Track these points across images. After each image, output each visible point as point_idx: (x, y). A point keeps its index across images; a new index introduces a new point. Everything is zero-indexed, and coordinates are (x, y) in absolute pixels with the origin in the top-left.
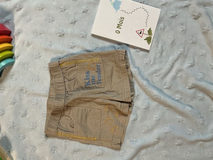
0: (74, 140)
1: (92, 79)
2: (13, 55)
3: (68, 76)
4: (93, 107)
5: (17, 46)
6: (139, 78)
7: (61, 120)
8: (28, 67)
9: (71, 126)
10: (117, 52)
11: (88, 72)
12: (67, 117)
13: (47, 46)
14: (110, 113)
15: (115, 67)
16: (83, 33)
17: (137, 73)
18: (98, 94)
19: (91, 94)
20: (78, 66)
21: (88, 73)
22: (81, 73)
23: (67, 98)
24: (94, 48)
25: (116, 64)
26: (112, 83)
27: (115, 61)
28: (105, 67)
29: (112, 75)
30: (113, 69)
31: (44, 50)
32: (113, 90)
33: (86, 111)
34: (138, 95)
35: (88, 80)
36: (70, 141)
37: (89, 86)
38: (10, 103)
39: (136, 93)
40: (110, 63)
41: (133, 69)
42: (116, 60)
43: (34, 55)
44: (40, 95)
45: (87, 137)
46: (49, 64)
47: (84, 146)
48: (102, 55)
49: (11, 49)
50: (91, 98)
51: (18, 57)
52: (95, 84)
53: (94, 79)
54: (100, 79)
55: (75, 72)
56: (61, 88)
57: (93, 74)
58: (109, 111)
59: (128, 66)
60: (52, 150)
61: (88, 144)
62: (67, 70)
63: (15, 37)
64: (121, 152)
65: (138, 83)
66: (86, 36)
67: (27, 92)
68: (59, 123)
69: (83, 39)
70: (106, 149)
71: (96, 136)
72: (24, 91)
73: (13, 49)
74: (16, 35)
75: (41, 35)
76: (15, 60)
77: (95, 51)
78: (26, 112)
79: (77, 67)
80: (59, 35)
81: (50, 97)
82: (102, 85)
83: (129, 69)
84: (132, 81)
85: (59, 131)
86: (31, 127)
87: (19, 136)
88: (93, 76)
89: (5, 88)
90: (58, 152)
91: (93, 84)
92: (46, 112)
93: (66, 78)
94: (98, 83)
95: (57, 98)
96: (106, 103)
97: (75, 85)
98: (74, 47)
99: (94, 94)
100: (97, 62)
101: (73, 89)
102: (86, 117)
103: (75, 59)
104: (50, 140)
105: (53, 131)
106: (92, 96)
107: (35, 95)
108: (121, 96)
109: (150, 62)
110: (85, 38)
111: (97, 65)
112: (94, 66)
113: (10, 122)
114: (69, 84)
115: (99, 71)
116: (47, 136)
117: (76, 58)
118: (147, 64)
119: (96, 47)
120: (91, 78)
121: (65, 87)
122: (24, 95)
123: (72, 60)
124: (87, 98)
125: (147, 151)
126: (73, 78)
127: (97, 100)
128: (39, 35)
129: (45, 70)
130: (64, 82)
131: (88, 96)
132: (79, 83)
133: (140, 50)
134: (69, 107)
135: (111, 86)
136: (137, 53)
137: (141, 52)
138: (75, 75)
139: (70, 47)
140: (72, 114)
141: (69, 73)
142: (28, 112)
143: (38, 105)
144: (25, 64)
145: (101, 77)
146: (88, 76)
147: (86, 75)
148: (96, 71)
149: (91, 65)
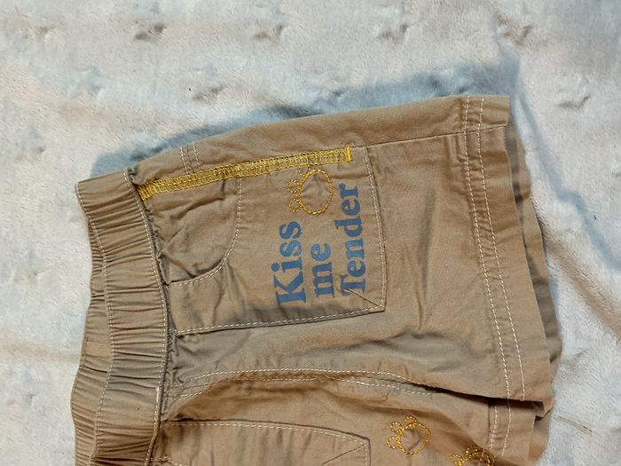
1: (315, 263)
3: (186, 251)
6: (587, 256)
10: (457, 108)
11: (293, 225)
13: (72, 89)
15: (440, 193)
16: (263, 14)
17: (577, 225)
18: (353, 347)
19: (312, 352)
20: (235, 193)
21: (290, 230)
22: (254, 231)
23: (180, 372)
24: (326, 95)
25: (449, 176)
26: (430, 288)
27: (447, 164)
28: (387, 199)
29: (424, 244)
30: (432, 210)
31: (57, 116)
32: (434, 324)
33: (285, 443)
35: (293, 273)
37: (300, 303)
39: (570, 344)
40: (411, 175)
41: (548, 205)
42: (453, 156)
44: (41, 353)
46: (83, 190)
48: (371, 128)
50: (311, 375)
52: (331, 290)
53: (328, 267)
54: (359, 267)
55: (224, 228)
56: (148, 318)
58: (416, 444)
59: (522, 192)
62: (181, 215)
65: (582, 284)
66: (280, 28)
69: (260, 44)
75: (48, 36)
77: (331, 112)
79: (230, 201)
80: (134, 30)
81: (87, 368)
82: (372, 297)
83: (526, 203)
84: (542, 274)
88: (323, 250)
91: (319, 292)
92: (74, 443)
93: (176, 263)
94: (347, 288)
96: (396, 406)
97: (221, 295)
98: (215, 91)
99: (328, 349)
100: (343, 172)
101: (214, 322)
103: (217, 158)
106: (318, 360)
107: (16, 349)
110: (275, 41)
111: (342, 186)
112: (325, 193)
114: (188, 297)
117: (223, 152)
119: (336, 86)
120: (308, 261)
121: (169, 312)
123: (204, 163)
124: (290, 375)
126: (213, 260)
127: (344, 387)
128: (34, 36)
129: (67, 219)
130: (165, 284)
131: (293, 360)
132: (246, 287)
133: (586, 98)
134: (190, 424)
135: (420, 307)
136: (565, 113)
137: (587, 108)
138: (220, 243)
139: (191, 94)
140: (209, 459)
141: (187, 235)
143: (33, 404)
145: (362, 251)
146: (291, 246)
147: (283, 241)
148: (336, 222)
149: (309, 186)
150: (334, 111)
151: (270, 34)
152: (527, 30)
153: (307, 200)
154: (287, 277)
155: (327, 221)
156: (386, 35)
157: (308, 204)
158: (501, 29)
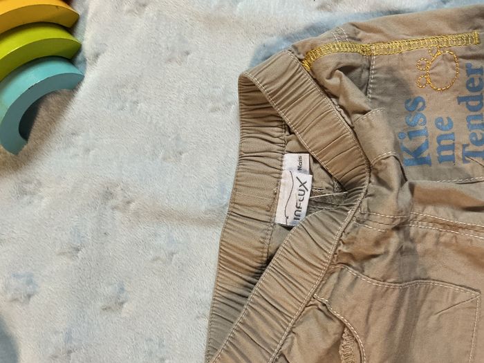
1: (439, 132)
2: (78, 49)
5: (95, 14)
8: (135, 99)
11: (418, 101)
21: (415, 104)
35: (419, 141)
37: (425, 168)
38: (57, 249)
44: (183, 218)
51: (97, 56)
52: (453, 158)
53: (450, 136)
54: (479, 138)
67: (129, 203)
72: (118, 200)
73: (80, 26)
76: (85, 69)
78: (122, 289)
88: (446, 122)
89: (40, 184)
91: (441, 159)
94: (468, 156)
100: (470, 53)
107: (162, 215)
111: (469, 66)
112: (451, 72)
113: (56, 332)
115: (473, 98)
120: (432, 130)
122: (118, 214)
129: (208, 110)
142: (129, 290)
143: (173, 262)
144: (123, 86)
148: (458, 97)
149: (438, 65)
153: (437, 78)
154: (412, 144)
155: (450, 97)
157: (435, 81)
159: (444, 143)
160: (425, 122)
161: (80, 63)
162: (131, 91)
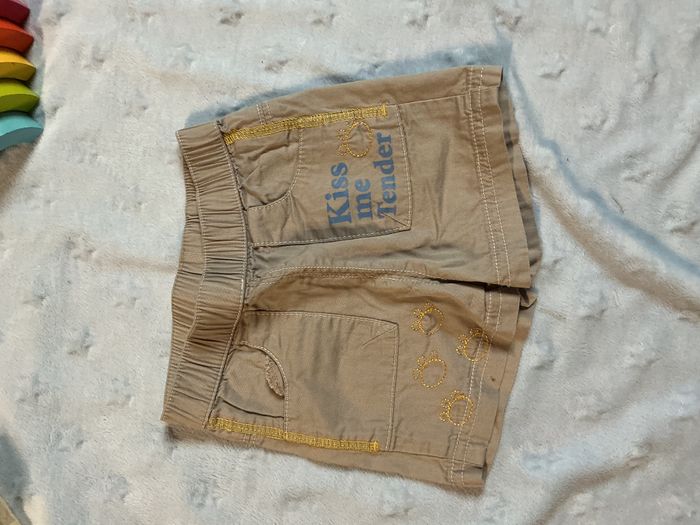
0: (285, 450)
1: (358, 193)
2: (36, 103)
3: (259, 185)
4: (366, 311)
5: (53, 68)
6: (560, 186)
7: (231, 368)
8: (94, 151)
9: (272, 391)
10: (464, 75)
11: (342, 166)
12: (256, 355)
13: (170, 61)
14: (437, 337)
15: (452, 141)
16: (320, 5)
17: (553, 164)
18: (387, 255)
19: (356, 257)
20: (297, 141)
21: (340, 169)
22: (311, 171)
23: (257, 273)
24: (366, 67)
25: (459, 127)
26: (445, 212)
27: (457, 118)
28: (413, 144)
29: (441, 178)
30: (446, 154)
31: (159, 81)
32: (447, 238)
33: (335, 329)
34: (556, 262)
35: (341, 201)
36: (270, 456)
37: (347, 224)
38: (22, 298)
39: (549, 254)
40: (432, 127)
41: (531, 149)
42: (462, 111)
43: (121, 100)
44: (143, 265)
45: (341, 438)
46: (181, 135)
47: (327, 477)
48: (401, 90)
49: (28, 79)
50: (356, 273)
51: (55, 109)
52: (370, 215)
53: (367, 196)
54: (391, 197)
55: (288, 168)
56: (232, 233)
57: (364, 174)
58: (433, 327)
59: (513, 138)
60: (193, 495)
61: (346, 468)
62: (256, 157)
63: (46, 30)
64: (487, 501)
65: (557, 208)
66: (332, 16)
67: (91, 251)
68: (221, 379)
69: (317, 28)
70: (420, 491)
71: (376, 433)
72: (80, 250)
73: (37, 79)
74: (48, 21)
75: (150, 20)
76: (44, 122)
77: (369, 78)
78: (87, 334)
79: (293, 147)
80: (219, 16)
81: (184, 272)
82: (401, 219)
83: (515, 148)
84: (527, 201)
85: (221, 412)
86: (108, 399)
87: (59, 436)
88: (364, 184)
90: (219, 502)
91: (361, 216)
92: (170, 335)
93: (252, 194)
94: (382, 212)
95: (213, 275)
96: (418, 294)
97: (286, 219)
98: (282, 63)
99: (367, 256)
100: (380, 124)
101: (281, 238)
102: (336, 351)
103: (284, 113)
104: (185, 451)
105: (199, 410)
106: (361, 263)
107: (123, 263)
108: (484, 260)
109: (603, 122)
110: (329, 26)
111: (379, 135)
112: (366, 140)
113: (22, 377)
114: (261, 219)
115: (386, 162)
116: (173, 435)
117: (290, 108)
118: (590, 127)
119: (375, 60)
120: (353, 191)
121: (248, 231)
122: (80, 263)
123: (275, 116)
124: (340, 273)
125: (596, 497)
126: (280, 191)
127: (381, 283)
128: (139, 19)
129: (166, 162)
130: (244, 209)
131: (342, 262)
132: (306, 212)
133: (562, 71)
134: (263, 314)
135: (437, 225)
136: (547, 82)
137: (563, 79)
138: (285, 179)
139: (264, 66)
140: (277, 341)
141: (261, 172)
142: (94, 334)
143: (136, 306)
144: (82, 139)
145: (394, 184)
146: (340, 181)
147: (334, 177)
148: (374, 163)
149: (355, 134)
150: (372, 78)
151: (325, 20)
152: (518, 20)
153: (354, 146)
154: (336, 204)
155: (367, 162)
156: (413, 22)
157: (355, 149)
158: (498, 19)
159: (362, 201)
160: (347, 184)
161: (38, 116)
162: (89, 144)
